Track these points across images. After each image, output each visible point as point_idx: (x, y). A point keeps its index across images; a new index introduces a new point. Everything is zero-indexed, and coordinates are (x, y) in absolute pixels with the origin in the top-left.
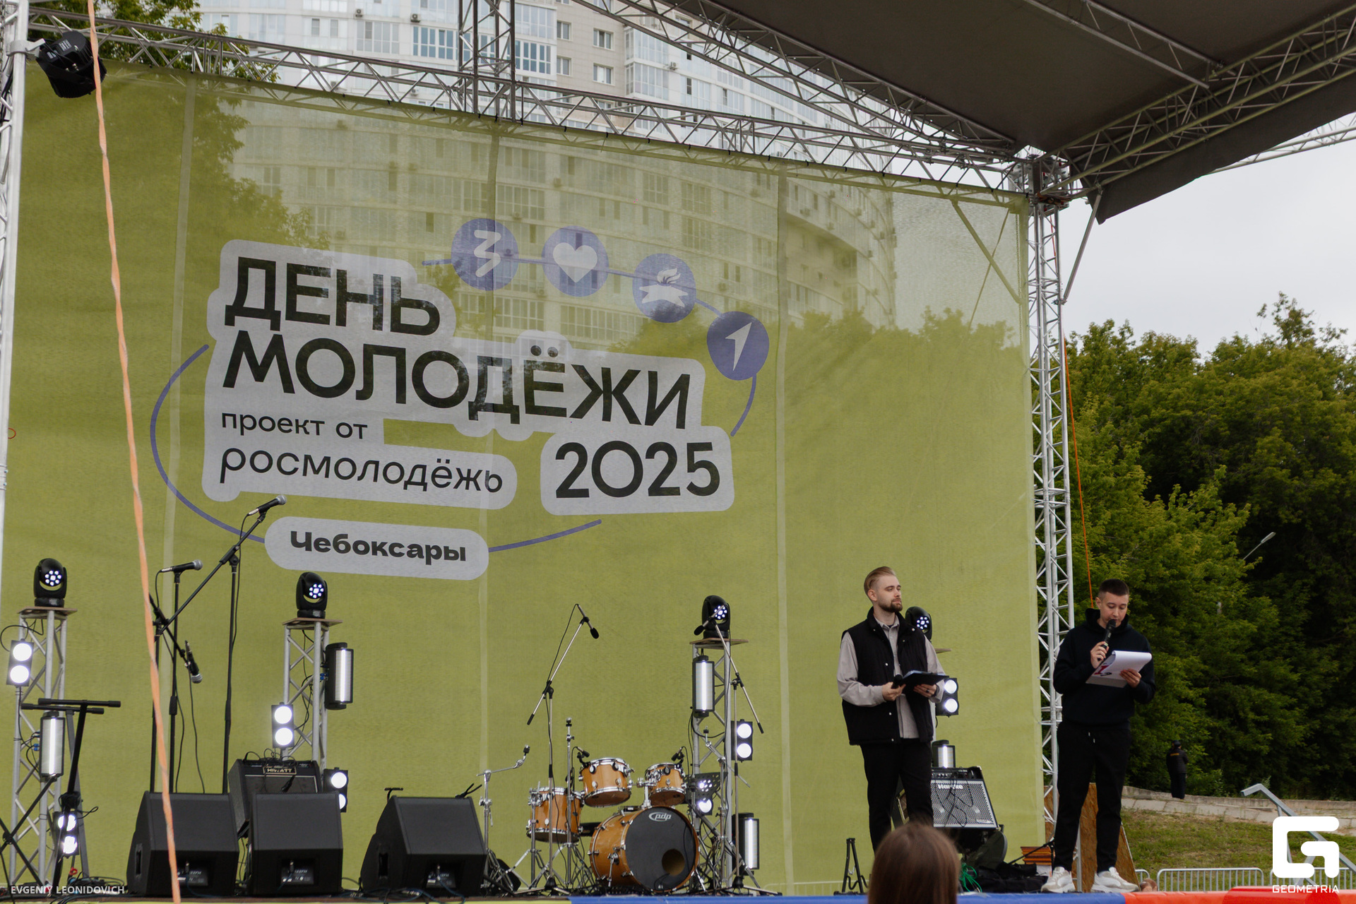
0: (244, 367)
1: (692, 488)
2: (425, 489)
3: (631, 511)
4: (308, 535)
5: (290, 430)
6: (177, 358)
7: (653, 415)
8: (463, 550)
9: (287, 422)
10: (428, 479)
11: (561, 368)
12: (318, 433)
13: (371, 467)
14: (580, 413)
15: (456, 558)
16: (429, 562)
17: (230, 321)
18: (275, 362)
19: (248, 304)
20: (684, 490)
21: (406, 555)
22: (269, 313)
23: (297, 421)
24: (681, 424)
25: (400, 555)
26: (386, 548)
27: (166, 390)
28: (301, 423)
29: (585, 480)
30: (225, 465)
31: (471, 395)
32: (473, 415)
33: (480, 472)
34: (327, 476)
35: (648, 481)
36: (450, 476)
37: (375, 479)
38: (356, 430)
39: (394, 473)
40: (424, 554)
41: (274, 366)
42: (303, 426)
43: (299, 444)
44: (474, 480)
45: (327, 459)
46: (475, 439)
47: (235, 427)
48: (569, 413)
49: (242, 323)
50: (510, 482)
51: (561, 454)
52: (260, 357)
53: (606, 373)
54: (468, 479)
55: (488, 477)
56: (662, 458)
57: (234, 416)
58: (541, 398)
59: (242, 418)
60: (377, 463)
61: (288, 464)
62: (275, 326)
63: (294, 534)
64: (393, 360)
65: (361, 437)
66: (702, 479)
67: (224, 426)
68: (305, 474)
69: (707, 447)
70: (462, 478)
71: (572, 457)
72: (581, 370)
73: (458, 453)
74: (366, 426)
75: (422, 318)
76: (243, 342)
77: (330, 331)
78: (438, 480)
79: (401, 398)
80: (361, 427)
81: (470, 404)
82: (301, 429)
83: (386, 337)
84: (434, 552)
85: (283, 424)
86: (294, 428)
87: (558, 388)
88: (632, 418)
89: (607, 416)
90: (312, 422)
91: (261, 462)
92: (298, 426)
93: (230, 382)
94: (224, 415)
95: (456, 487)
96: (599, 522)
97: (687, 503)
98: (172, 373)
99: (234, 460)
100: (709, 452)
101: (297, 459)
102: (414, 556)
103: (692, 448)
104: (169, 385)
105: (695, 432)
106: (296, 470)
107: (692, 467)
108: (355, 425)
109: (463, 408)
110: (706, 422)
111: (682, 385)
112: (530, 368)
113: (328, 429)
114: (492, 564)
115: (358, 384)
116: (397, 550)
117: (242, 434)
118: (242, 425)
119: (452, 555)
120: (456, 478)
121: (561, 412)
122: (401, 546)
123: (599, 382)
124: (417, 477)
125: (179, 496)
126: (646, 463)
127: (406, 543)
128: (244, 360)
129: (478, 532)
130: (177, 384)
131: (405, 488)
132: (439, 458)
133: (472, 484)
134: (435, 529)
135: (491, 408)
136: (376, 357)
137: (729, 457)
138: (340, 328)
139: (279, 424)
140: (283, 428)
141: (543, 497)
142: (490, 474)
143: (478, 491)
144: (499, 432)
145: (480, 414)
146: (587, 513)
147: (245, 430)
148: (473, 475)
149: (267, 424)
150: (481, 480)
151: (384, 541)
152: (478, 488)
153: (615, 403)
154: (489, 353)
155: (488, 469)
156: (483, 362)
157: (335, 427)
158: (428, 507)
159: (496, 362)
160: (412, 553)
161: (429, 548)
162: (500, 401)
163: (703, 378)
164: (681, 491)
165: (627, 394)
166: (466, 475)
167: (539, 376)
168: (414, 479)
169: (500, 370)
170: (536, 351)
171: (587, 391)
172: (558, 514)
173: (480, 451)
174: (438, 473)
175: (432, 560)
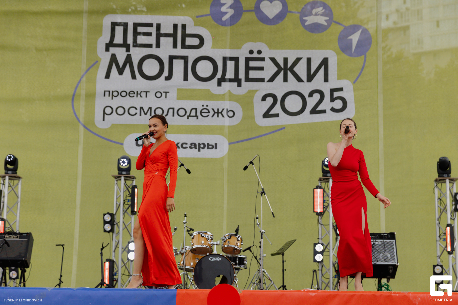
0: (114, 69)
1: (333, 110)
2: (197, 118)
3: (300, 122)
5: (134, 96)
6: (84, 67)
7: (310, 78)
8: (216, 144)
9: (133, 93)
10: (198, 114)
11: (263, 59)
12: (146, 97)
13: (171, 111)
14: (272, 79)
15: (212, 148)
16: (199, 151)
17: (107, 50)
18: (128, 66)
19: (116, 41)
20: (328, 111)
21: (188, 148)
22: (125, 45)
23: (137, 92)
24: (326, 80)
25: (186, 148)
26: (179, 145)
27: (79, 82)
28: (139, 93)
29: (277, 109)
30: (104, 113)
31: (219, 75)
32: (219, 84)
33: (223, 109)
35: (310, 106)
36: (209, 112)
37: (173, 116)
38: (164, 94)
39: (182, 112)
40: (197, 147)
41: (127, 70)
42: (140, 94)
43: (137, 102)
44: (221, 113)
45: (150, 108)
46: (219, 95)
47: (109, 96)
48: (266, 80)
49: (113, 50)
50: (239, 113)
51: (264, 98)
52: (121, 64)
53: (286, 60)
54: (218, 113)
55: (228, 111)
56: (317, 97)
57: (109, 91)
58: (253, 74)
59: (113, 92)
60: (173, 109)
61: (132, 111)
62: (128, 50)
64: (182, 61)
65: (166, 97)
66: (338, 104)
67: (104, 96)
68: (140, 115)
69: (341, 89)
70: (215, 113)
71: (270, 100)
72: (273, 60)
73: (212, 102)
74: (168, 92)
75: (195, 41)
76: (114, 59)
77: (154, 51)
78: (203, 114)
79: (186, 78)
80: (166, 93)
81: (218, 79)
82: (139, 96)
83: (180, 51)
84: (202, 146)
85: (130, 94)
86: (135, 95)
87: (261, 69)
88: (300, 80)
89: (285, 79)
90: (144, 92)
91: (120, 111)
92: (137, 94)
93: (107, 76)
94: (105, 91)
95: (213, 116)
96: (284, 128)
97: (331, 117)
98: (82, 74)
99: (108, 111)
100: (341, 92)
101: (136, 109)
102: (192, 148)
103: (332, 91)
104: (81, 80)
105: (333, 83)
106: (136, 114)
107: (333, 99)
108: (164, 92)
109: (215, 81)
110: (340, 77)
111: (325, 62)
112: (248, 60)
113: (151, 95)
114: (230, 150)
115: (166, 73)
116: (184, 146)
117: (112, 99)
118: (113, 95)
119: (210, 147)
120: (212, 113)
121: (262, 80)
122: (186, 144)
123: (282, 65)
124: (193, 113)
125: (85, 127)
126: (308, 99)
127: (189, 143)
128: (114, 66)
129: (224, 136)
130: (84, 79)
131: (188, 118)
132: (203, 104)
133: (220, 115)
134: (203, 135)
135: (228, 80)
136: (174, 61)
137: (352, 93)
138: (158, 49)
139: (129, 94)
140: (131, 95)
141: (256, 118)
142: (229, 110)
143: (224, 118)
144: (232, 91)
145: (223, 83)
146: (278, 124)
147: (114, 97)
148: (220, 111)
149: (124, 94)
150: (224, 113)
151: (179, 142)
152: (223, 116)
153: (289, 74)
154: (228, 55)
155: (227, 108)
156: (225, 59)
157: (154, 94)
158: (199, 126)
159: (231, 59)
160: (192, 147)
161: (199, 144)
162: (233, 77)
163: (336, 58)
164: (327, 111)
165: (296, 69)
166: (216, 111)
167: (252, 64)
168: (192, 115)
169: (233, 62)
170: (251, 52)
171: (276, 69)
172: (263, 125)
173: (223, 100)
174: (203, 111)
175: (201, 149)
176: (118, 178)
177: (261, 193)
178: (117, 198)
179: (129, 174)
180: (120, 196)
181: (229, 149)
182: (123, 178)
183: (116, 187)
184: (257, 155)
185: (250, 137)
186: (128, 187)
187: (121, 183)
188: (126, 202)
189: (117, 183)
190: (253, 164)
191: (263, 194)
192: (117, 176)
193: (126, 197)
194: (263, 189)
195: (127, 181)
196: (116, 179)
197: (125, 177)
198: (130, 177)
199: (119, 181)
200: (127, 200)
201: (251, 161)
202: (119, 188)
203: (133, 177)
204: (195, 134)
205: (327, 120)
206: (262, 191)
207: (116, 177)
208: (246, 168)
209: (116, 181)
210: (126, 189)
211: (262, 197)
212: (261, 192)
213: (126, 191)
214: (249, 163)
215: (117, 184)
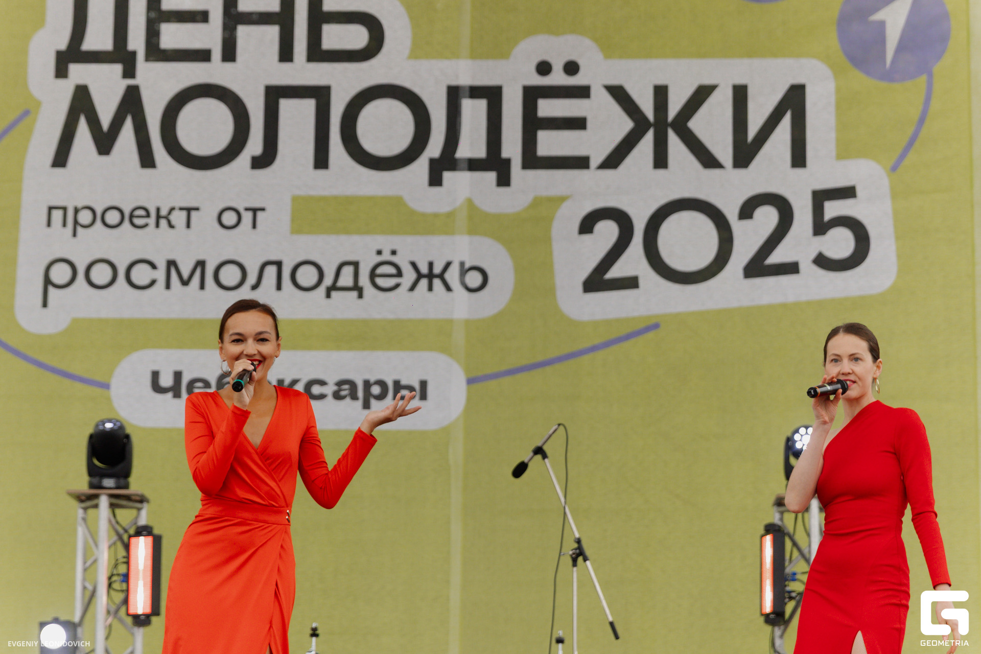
0: (83, 136)
1: (822, 261)
2: (360, 296)
3: (711, 305)
4: (178, 375)
5: (146, 225)
7: (745, 153)
8: (424, 384)
9: (142, 213)
10: (364, 281)
11: (583, 92)
12: (188, 226)
13: (271, 271)
14: (613, 161)
16: (366, 405)
17: (61, 72)
18: (128, 125)
19: (90, 43)
20: (806, 266)
21: (330, 398)
22: (120, 55)
23: (158, 210)
24: (799, 159)
25: (322, 397)
28: (164, 212)
29: (632, 262)
30: (48, 282)
31: (435, 147)
32: (435, 180)
33: (448, 265)
34: (202, 286)
35: (743, 252)
36: (399, 274)
37: (279, 287)
38: (247, 217)
39: (307, 276)
40: (360, 394)
41: (127, 133)
42: (166, 217)
43: (157, 243)
44: (441, 276)
45: (201, 264)
46: (436, 215)
47: (64, 225)
48: (595, 162)
49: (79, 73)
50: (503, 278)
51: (587, 225)
52: (105, 120)
53: (660, 94)
54: (430, 276)
55: (464, 271)
56: (768, 217)
57: (65, 209)
58: (549, 143)
59: (77, 211)
60: (279, 264)
61: (141, 274)
62: (129, 72)
63: (155, 375)
64: (309, 106)
65: (255, 226)
66: (840, 243)
67: (49, 224)
68: (168, 286)
69: (848, 192)
70: (420, 276)
71: (608, 231)
72: (619, 94)
73: (409, 239)
74: (263, 209)
75: (355, 37)
76: (82, 101)
78: (380, 281)
79: (321, 160)
80: (255, 211)
81: (432, 162)
82: (163, 222)
83: (302, 71)
84: (376, 390)
85: (135, 217)
86: (152, 221)
87: (578, 124)
88: (708, 161)
89: (661, 161)
90: (181, 209)
91: (101, 274)
92: (159, 217)
93: (61, 159)
94: (50, 209)
95: (412, 288)
96: (656, 326)
97: (814, 285)
99: (60, 274)
100: (849, 202)
101: (153, 266)
102: (344, 398)
103: (820, 197)
105: (825, 172)
106: (153, 282)
107: (821, 227)
108: (247, 209)
109: (420, 169)
110: (845, 152)
111: (794, 100)
112: (532, 95)
113: (205, 220)
114: (471, 403)
115: (255, 145)
116: (316, 390)
117: (75, 235)
118: (76, 222)
120: (409, 276)
121: (581, 163)
122: (322, 383)
123: (648, 108)
124: (346, 279)
126: (738, 227)
127: (332, 379)
128: (83, 126)
129: (450, 354)
131: (328, 296)
132: (379, 248)
133: (437, 282)
134: (379, 354)
135: (466, 165)
136: (285, 105)
137: (887, 205)
138: (229, 65)
139: (131, 216)
140: (138, 221)
141: (559, 294)
142: (467, 266)
143: (450, 294)
144: (477, 202)
145: (447, 176)
146: (636, 314)
147: (79, 229)
148: (437, 270)
149: (113, 217)
150: (453, 276)
151: (296, 377)
152: (448, 288)
153: (673, 140)
154: (465, 80)
155: (462, 259)
156: (454, 95)
157: (215, 215)
158: (365, 322)
159: (476, 92)
160: (343, 393)
161: (367, 384)
162: (481, 152)
163: (831, 86)
164: (802, 267)
165: (695, 124)
166: (424, 270)
167: (547, 108)
168: (342, 282)
169: (482, 105)
170: (544, 68)
171: (627, 125)
172: (586, 318)
173: (446, 233)
174: (380, 271)
175: (373, 402)
176: (87, 500)
177: (571, 556)
178: (85, 570)
179: (126, 486)
180: (95, 561)
181: (469, 399)
182: (104, 501)
183: (81, 531)
184: (559, 425)
185: (540, 358)
186: (121, 531)
187: (97, 519)
188: (115, 581)
189: (84, 515)
190: (545, 456)
191: (580, 559)
192: (83, 494)
193: (116, 566)
194: (579, 541)
195: (118, 512)
196: (83, 505)
197: (112, 496)
198: (128, 498)
199: (91, 512)
200: (118, 575)
201: (539, 444)
202: (93, 535)
203: (138, 498)
204: (351, 349)
205: (804, 298)
206: (576, 549)
207: (83, 498)
208: (520, 470)
209: (80, 512)
210: (115, 538)
211: (575, 569)
212: (571, 553)
213: (114, 543)
214: (532, 454)
215: (84, 519)
